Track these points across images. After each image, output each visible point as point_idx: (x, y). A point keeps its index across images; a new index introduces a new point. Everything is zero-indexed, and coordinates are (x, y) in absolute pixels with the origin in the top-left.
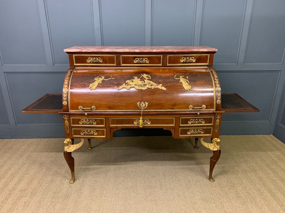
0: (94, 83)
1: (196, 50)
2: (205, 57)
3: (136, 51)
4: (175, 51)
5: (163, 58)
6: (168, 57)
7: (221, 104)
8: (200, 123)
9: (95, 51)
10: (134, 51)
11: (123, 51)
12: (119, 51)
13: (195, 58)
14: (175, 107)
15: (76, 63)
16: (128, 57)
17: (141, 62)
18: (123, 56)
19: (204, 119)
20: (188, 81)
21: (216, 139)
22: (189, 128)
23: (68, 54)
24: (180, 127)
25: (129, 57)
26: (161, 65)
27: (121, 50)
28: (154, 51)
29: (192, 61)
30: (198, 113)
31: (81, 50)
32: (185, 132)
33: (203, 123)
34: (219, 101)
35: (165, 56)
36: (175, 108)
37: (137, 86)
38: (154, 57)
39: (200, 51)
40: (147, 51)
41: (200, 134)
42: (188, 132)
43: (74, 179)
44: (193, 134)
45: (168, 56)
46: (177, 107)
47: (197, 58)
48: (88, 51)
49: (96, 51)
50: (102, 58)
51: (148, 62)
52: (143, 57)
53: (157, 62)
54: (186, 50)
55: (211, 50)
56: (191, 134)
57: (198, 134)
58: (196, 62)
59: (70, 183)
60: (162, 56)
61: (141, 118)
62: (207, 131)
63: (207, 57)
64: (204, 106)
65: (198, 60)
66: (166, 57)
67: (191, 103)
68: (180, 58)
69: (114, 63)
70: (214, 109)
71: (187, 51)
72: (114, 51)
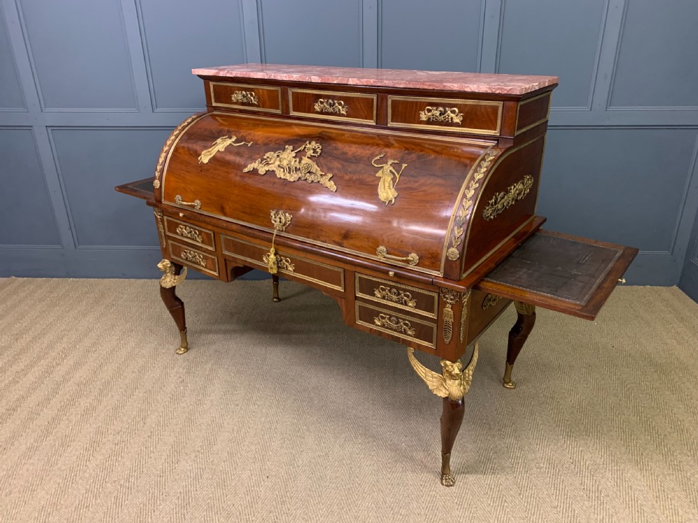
0: (210, 150)
1: (455, 87)
2: (489, 110)
3: (313, 81)
4: (401, 86)
5: (379, 103)
6: (390, 102)
7: (458, 262)
8: (402, 304)
9: (239, 76)
10: (309, 80)
11: (287, 79)
12: (281, 77)
13: (460, 112)
14: (345, 242)
15: (216, 102)
16: (303, 93)
17: (331, 110)
18: (293, 90)
19: (415, 296)
20: (398, 176)
21: (448, 363)
22: (380, 310)
23: (203, 80)
24: (356, 298)
25: (306, 94)
26: (374, 124)
28: (352, 82)
29: (452, 118)
30: (391, 273)
31: (217, 73)
32: (369, 315)
33: (410, 304)
34: (454, 252)
35: (382, 99)
36: (345, 245)
37: (282, 170)
38: (358, 98)
39: (468, 90)
40: (335, 82)
41: (405, 333)
42: (377, 318)
43: (185, 345)
44: (387, 328)
45: (391, 98)
46: (351, 242)
47: (467, 110)
48: (228, 75)
49: (242, 76)
50: (256, 92)
51: (344, 113)
52: (333, 98)
53: (365, 112)
54: (430, 85)
55: (501, 89)
56: (383, 326)
57: (401, 332)
58: (463, 124)
59: (177, 353)
60: (374, 97)
61: (272, 250)
62: (423, 333)
63: (495, 109)
64: (413, 256)
65: (471, 118)
66: (385, 101)
67: (383, 240)
68: (422, 106)
69: (277, 108)
70: (439, 271)
71: (431, 88)
72: (272, 77)
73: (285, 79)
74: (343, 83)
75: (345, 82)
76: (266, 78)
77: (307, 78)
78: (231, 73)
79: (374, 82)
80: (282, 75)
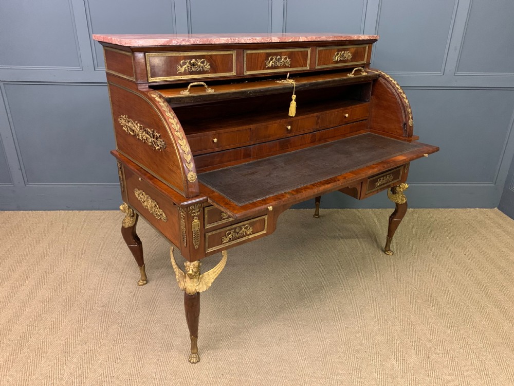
1: (356, 37)
2: (362, 50)
3: (273, 41)
5: (311, 55)
6: (317, 51)
9: (198, 43)
10: (270, 41)
11: (251, 42)
12: (245, 40)
13: (351, 53)
15: (152, 76)
16: (257, 53)
17: (277, 64)
18: (249, 52)
22: (378, 177)
25: (259, 53)
26: (308, 69)
27: (249, 38)
28: (302, 39)
31: (168, 42)
32: (373, 184)
35: (313, 51)
38: (299, 52)
39: (361, 39)
40: (290, 41)
41: (389, 181)
42: (377, 183)
44: (381, 185)
47: (353, 52)
48: (184, 43)
49: (201, 43)
50: (210, 59)
51: (288, 65)
53: (302, 61)
58: (352, 60)
59: (190, 361)
60: (309, 50)
63: (365, 49)
65: (355, 56)
69: (232, 71)
72: (237, 41)
73: (248, 42)
74: (296, 41)
75: (297, 40)
76: (230, 42)
77: (268, 40)
78: (188, 41)
79: (316, 38)
80: (246, 38)
